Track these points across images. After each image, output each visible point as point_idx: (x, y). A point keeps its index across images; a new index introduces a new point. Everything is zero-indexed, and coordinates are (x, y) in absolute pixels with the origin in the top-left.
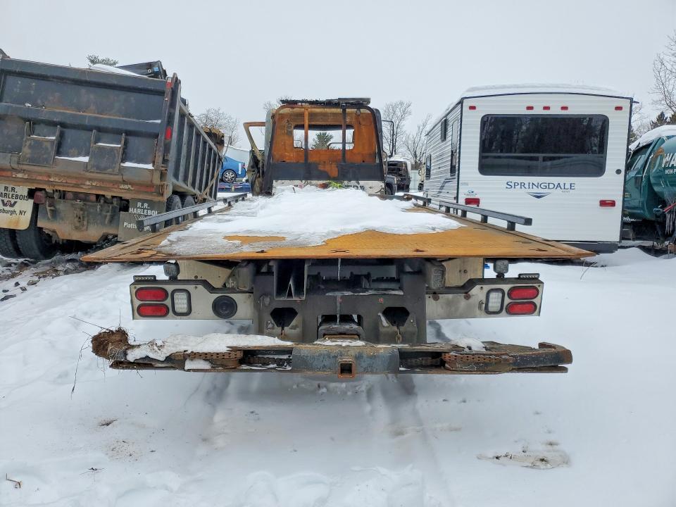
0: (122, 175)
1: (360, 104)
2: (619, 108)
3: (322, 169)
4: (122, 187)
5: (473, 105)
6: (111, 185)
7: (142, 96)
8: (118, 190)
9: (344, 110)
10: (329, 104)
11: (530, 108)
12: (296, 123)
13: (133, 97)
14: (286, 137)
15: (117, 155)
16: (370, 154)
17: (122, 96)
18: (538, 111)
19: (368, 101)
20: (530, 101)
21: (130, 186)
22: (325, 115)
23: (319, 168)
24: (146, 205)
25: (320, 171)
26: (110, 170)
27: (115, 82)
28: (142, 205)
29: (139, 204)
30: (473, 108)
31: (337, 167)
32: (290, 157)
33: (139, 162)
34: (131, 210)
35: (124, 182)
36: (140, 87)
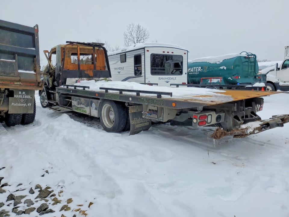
0: (20, 77)
1: (100, 45)
2: (185, 53)
3: (86, 73)
4: (16, 83)
5: (148, 50)
6: (9, 83)
7: (20, 35)
8: (13, 85)
9: (94, 48)
10: (89, 45)
11: (164, 52)
12: (72, 52)
13: (15, 35)
14: (68, 58)
15: (15, 66)
16: (103, 67)
17: (9, 33)
18: (166, 53)
19: (103, 44)
20: (164, 49)
21: (21, 83)
22: (84, 49)
23: (85, 72)
24: (24, 93)
25: (85, 74)
26: (12, 74)
27: (5, 25)
28: (22, 93)
29: (20, 93)
30: (148, 51)
31: (93, 72)
32: (70, 67)
33: (26, 70)
34: (15, 96)
35: (20, 81)
36: (20, 29)
